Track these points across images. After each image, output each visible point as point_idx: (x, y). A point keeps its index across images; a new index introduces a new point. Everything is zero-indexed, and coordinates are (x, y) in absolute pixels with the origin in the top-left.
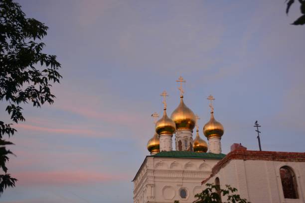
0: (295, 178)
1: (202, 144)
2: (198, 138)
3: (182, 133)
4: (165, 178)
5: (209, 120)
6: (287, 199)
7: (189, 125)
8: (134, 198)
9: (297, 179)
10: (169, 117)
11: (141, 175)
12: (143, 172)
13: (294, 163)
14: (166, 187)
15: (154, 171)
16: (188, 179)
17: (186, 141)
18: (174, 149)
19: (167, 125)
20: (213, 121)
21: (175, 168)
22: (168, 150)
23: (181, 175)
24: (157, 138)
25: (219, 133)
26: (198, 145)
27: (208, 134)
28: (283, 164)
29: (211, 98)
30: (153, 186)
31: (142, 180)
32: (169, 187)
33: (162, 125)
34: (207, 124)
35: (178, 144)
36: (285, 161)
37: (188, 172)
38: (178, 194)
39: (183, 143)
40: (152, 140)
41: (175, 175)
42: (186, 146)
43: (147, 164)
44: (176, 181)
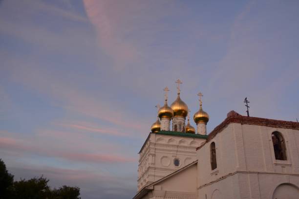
0: (284, 143)
1: (192, 130)
2: (189, 125)
3: (178, 119)
4: (163, 150)
5: (198, 110)
6: (277, 160)
7: (183, 113)
8: (139, 165)
9: (286, 143)
10: (169, 105)
11: (145, 148)
12: (147, 146)
13: (283, 129)
14: (164, 157)
15: (155, 144)
16: (180, 151)
17: (180, 125)
18: (171, 130)
19: (167, 111)
20: (201, 111)
21: (171, 143)
22: (166, 129)
23: (176, 149)
24: (159, 123)
25: (205, 120)
26: (188, 130)
27: (197, 120)
28: (274, 129)
29: (200, 95)
30: (154, 155)
31: (146, 151)
32: (166, 157)
33: (163, 111)
34: (197, 113)
35: (174, 127)
36: (275, 127)
37: (181, 147)
38: (173, 162)
39: (178, 127)
40: (155, 124)
41: (171, 149)
42: (180, 129)
43: (150, 139)
44: (171, 152)
